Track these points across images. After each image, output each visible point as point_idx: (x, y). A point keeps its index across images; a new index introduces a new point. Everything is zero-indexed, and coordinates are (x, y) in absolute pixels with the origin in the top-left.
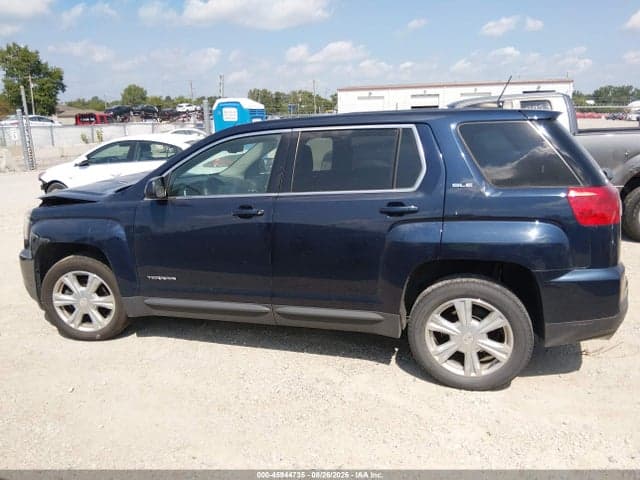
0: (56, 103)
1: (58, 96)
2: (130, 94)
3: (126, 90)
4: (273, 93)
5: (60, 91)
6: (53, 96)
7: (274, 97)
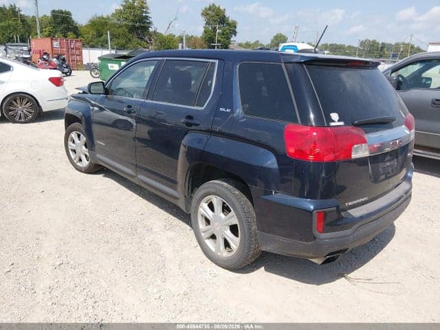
0: (230, 44)
1: (232, 39)
2: (276, 40)
3: (274, 37)
4: (380, 43)
5: (233, 36)
6: (228, 38)
7: (380, 46)
